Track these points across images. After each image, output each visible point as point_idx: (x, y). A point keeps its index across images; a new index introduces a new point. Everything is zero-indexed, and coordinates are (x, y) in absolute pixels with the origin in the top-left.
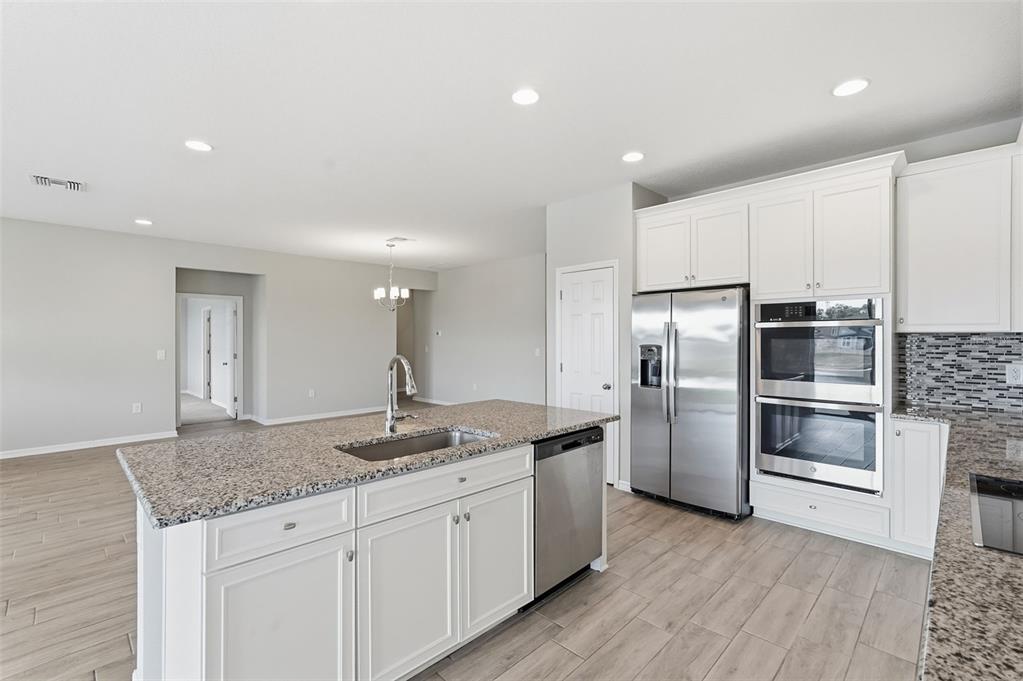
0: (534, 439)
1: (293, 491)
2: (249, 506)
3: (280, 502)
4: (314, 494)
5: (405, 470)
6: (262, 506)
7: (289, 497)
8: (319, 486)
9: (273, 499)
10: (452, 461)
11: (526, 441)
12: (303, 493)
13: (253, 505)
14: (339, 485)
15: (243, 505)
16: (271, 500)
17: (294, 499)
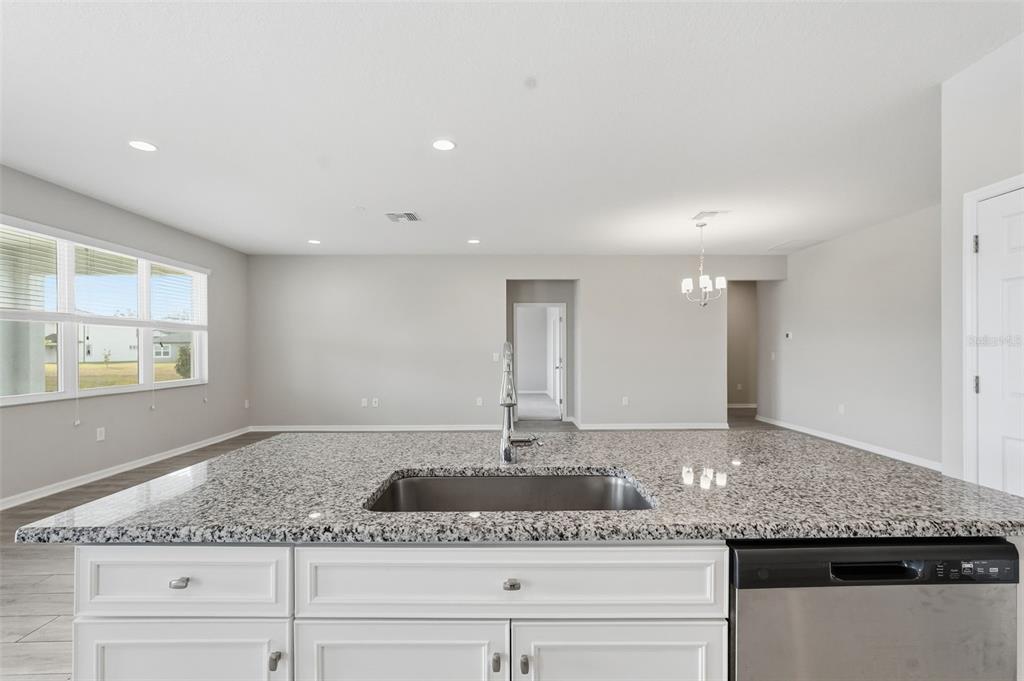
0: (731, 534)
1: (183, 532)
2: (121, 540)
3: (162, 544)
4: (213, 543)
5: (379, 539)
6: (138, 544)
7: (176, 540)
8: (223, 533)
9: (154, 536)
10: (484, 542)
11: (701, 533)
12: (198, 539)
13: (125, 539)
14: (255, 539)
15: (113, 536)
16: (150, 538)
17: (183, 544)
